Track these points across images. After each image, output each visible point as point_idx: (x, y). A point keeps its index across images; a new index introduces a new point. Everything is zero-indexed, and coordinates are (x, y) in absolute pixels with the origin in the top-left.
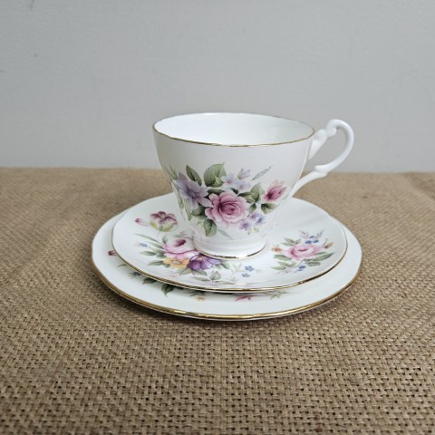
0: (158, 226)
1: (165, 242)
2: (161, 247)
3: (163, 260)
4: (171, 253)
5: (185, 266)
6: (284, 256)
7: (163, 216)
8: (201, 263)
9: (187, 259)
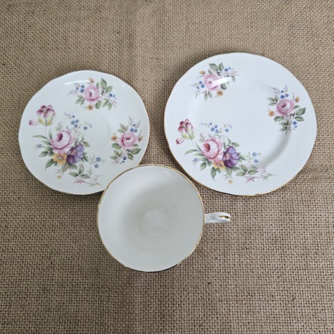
0: (44, 120)
1: (51, 137)
2: (50, 144)
3: (53, 157)
4: (56, 148)
5: (65, 161)
6: (118, 145)
7: (45, 110)
8: (73, 157)
9: (65, 154)
